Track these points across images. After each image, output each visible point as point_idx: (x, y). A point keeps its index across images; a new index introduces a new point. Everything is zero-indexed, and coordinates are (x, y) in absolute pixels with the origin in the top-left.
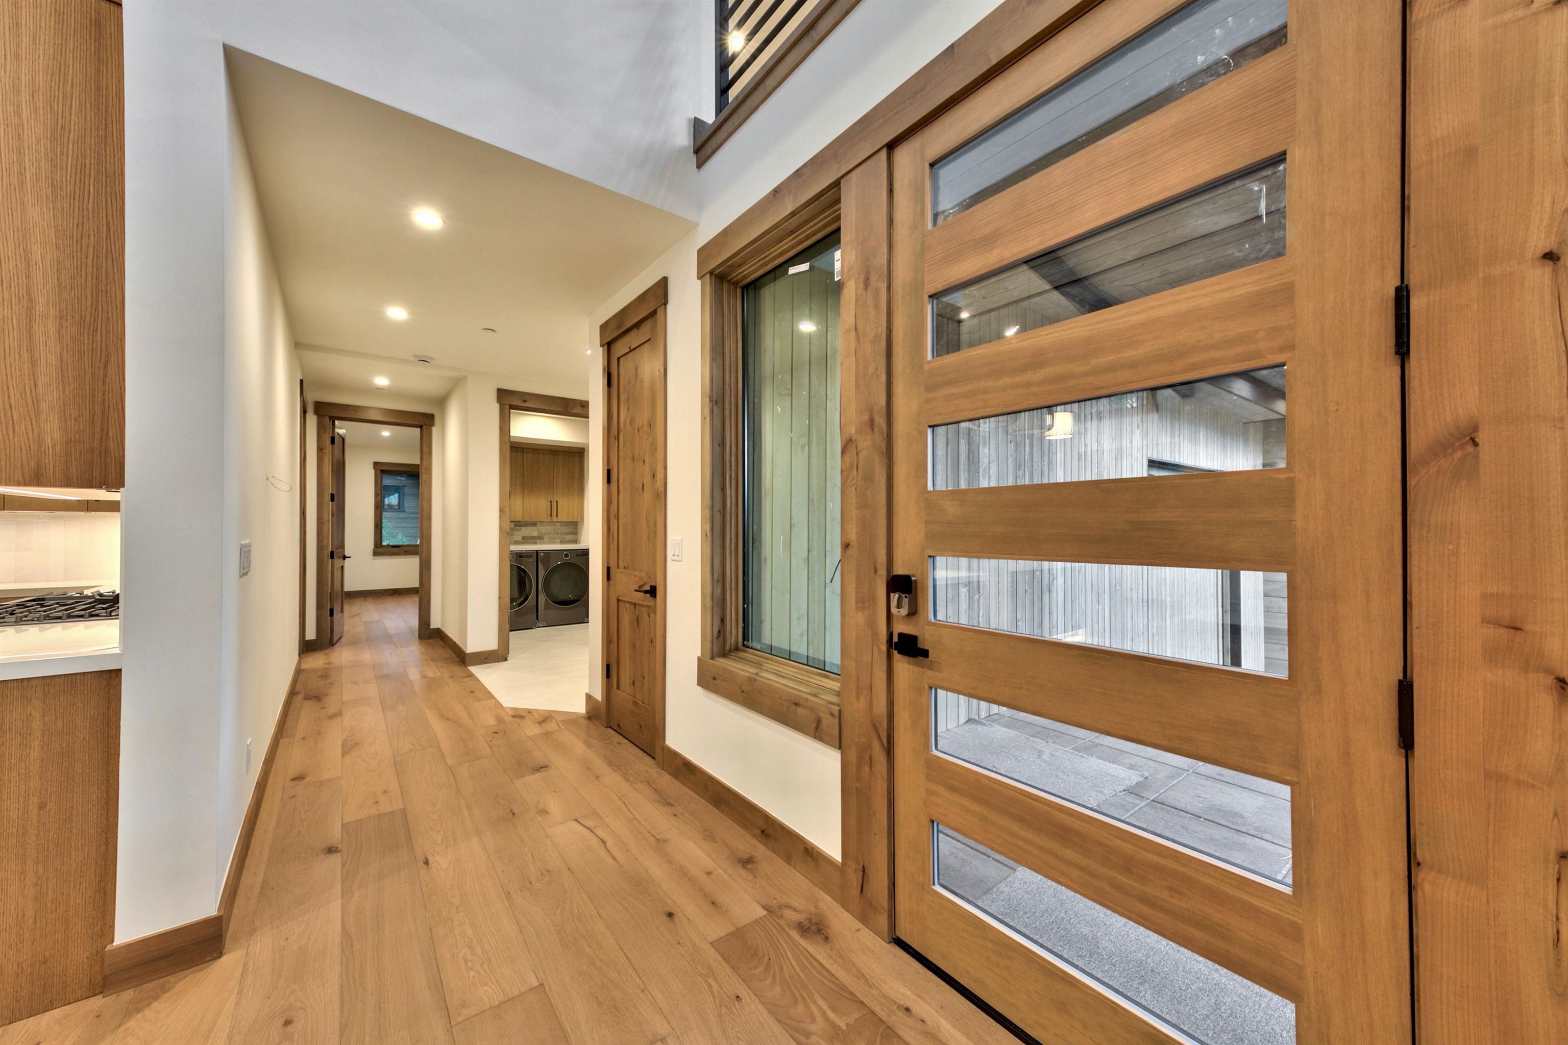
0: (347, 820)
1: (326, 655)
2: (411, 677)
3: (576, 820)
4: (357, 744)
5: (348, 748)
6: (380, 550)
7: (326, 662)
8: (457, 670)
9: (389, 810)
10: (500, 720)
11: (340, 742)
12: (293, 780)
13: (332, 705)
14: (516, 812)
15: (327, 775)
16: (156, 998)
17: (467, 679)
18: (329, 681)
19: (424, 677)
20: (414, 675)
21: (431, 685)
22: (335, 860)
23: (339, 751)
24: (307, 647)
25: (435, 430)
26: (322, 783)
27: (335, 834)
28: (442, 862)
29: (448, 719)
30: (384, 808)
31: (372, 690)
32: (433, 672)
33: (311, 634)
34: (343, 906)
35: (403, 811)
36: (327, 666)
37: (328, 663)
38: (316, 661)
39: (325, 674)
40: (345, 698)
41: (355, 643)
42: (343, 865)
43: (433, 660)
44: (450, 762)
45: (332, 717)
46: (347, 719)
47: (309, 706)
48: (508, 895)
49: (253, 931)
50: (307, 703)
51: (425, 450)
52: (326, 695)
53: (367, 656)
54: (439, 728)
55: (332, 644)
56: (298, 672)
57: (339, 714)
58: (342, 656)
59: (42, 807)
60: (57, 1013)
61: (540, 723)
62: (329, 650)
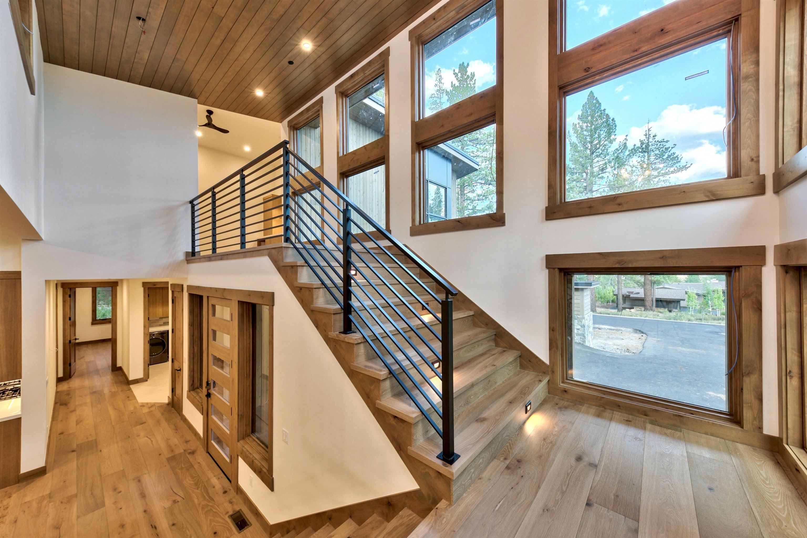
0: (78, 444)
1: (68, 383)
2: (105, 392)
3: (147, 437)
4: (81, 421)
5: (78, 422)
6: (95, 321)
7: (68, 387)
8: (125, 387)
9: (91, 440)
10: (135, 408)
11: (75, 421)
12: (59, 434)
13: (71, 406)
14: (130, 436)
15: (71, 432)
16: (32, 482)
17: (128, 391)
18: (70, 396)
19: (110, 392)
20: (106, 391)
21: (113, 395)
22: (75, 453)
23: (75, 424)
24: (59, 380)
25: (118, 288)
26: (70, 434)
27: (75, 447)
28: (105, 451)
29: (116, 409)
30: (90, 439)
31: (88, 399)
32: (114, 389)
33: (61, 375)
34: (77, 463)
35: (96, 440)
36: (69, 389)
37: (69, 388)
38: (64, 386)
39: (68, 393)
40: (77, 403)
41: (82, 375)
42: (77, 454)
43: (116, 383)
44: (113, 424)
45: (72, 411)
46: (78, 412)
47: (63, 407)
48: (121, 455)
49: (53, 469)
50: (62, 407)
51: (114, 296)
52: (69, 403)
53: (87, 383)
54: (112, 412)
55: (70, 377)
56: (57, 393)
57: (74, 411)
58: (75, 383)
59: (4, 447)
60: (8, 487)
61: (149, 408)
62: (69, 380)
